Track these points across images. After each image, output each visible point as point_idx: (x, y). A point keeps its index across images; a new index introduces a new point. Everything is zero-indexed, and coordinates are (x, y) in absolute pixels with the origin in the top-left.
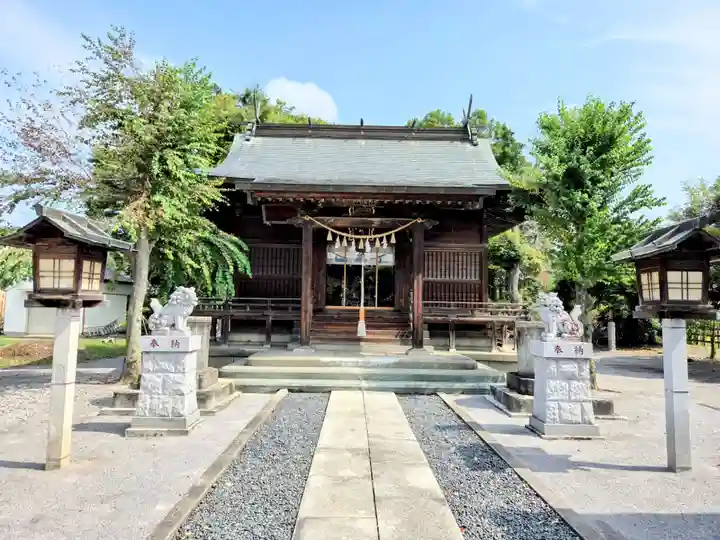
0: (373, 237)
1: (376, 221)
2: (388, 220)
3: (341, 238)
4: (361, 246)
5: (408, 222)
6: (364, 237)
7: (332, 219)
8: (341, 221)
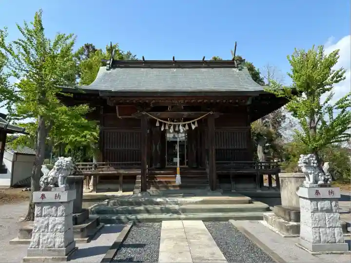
0: (184, 123)
1: (186, 114)
2: (192, 113)
3: (165, 124)
4: (177, 129)
5: (205, 114)
6: (178, 123)
7: (159, 113)
8: (165, 114)
